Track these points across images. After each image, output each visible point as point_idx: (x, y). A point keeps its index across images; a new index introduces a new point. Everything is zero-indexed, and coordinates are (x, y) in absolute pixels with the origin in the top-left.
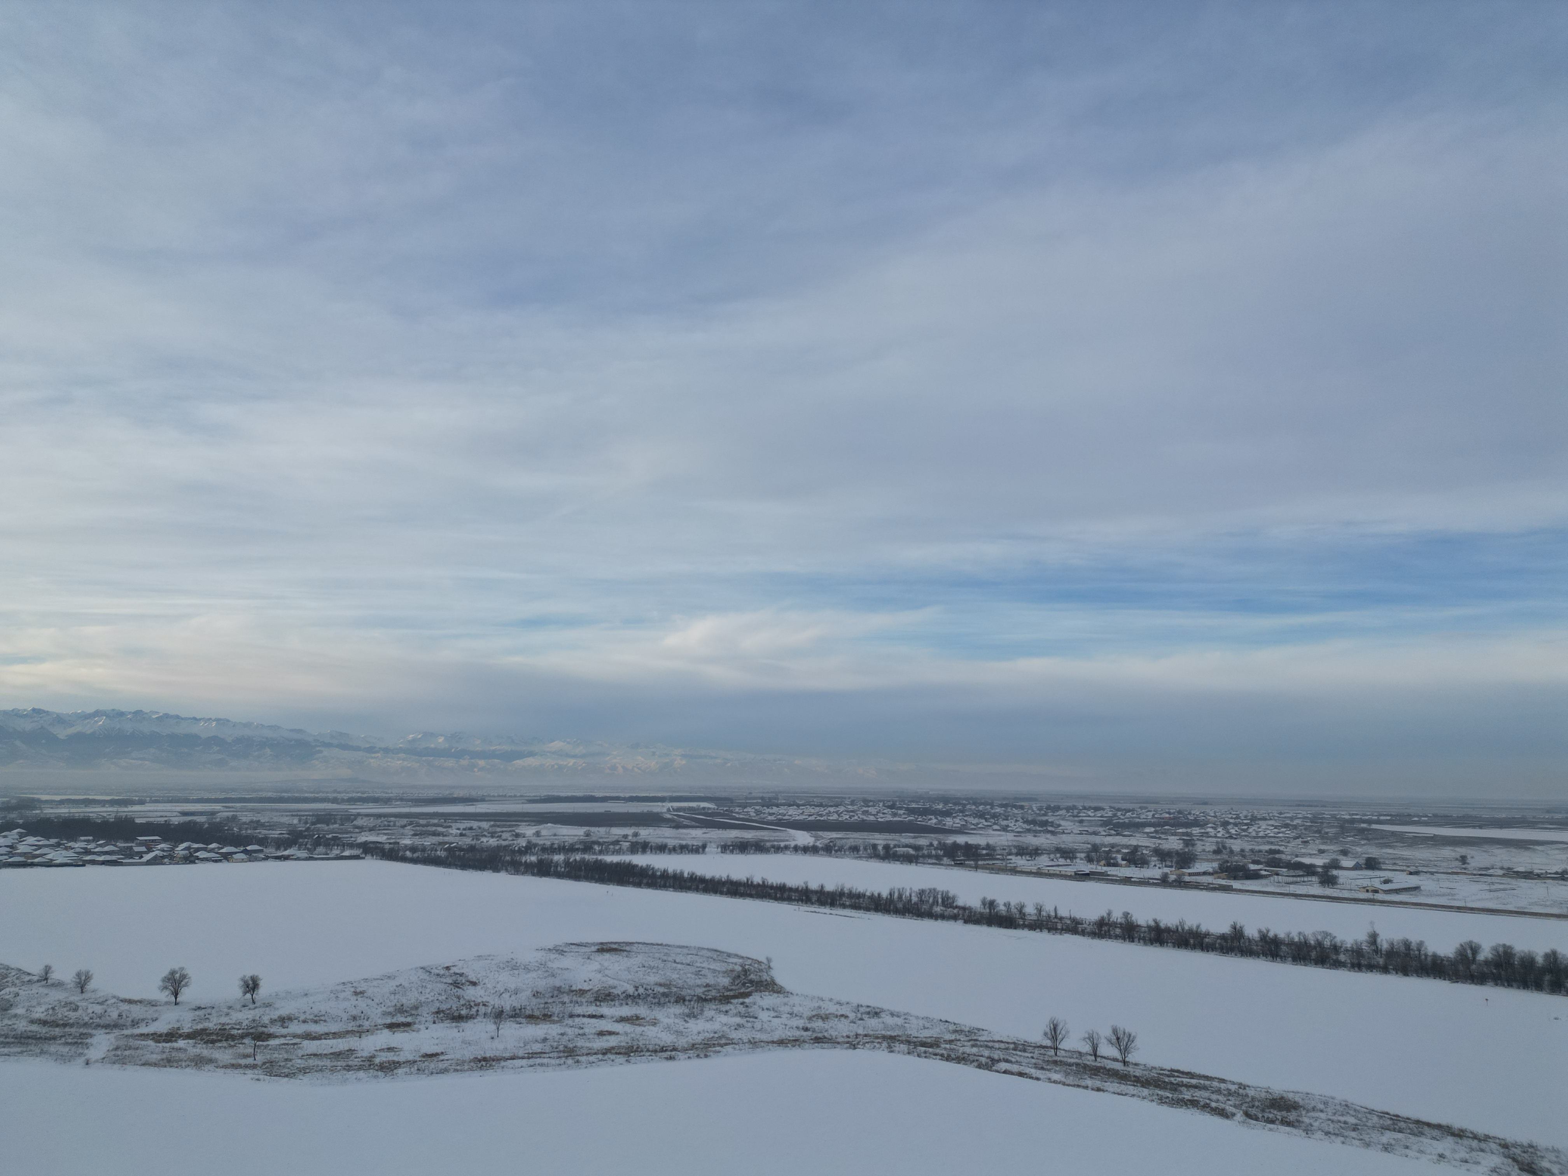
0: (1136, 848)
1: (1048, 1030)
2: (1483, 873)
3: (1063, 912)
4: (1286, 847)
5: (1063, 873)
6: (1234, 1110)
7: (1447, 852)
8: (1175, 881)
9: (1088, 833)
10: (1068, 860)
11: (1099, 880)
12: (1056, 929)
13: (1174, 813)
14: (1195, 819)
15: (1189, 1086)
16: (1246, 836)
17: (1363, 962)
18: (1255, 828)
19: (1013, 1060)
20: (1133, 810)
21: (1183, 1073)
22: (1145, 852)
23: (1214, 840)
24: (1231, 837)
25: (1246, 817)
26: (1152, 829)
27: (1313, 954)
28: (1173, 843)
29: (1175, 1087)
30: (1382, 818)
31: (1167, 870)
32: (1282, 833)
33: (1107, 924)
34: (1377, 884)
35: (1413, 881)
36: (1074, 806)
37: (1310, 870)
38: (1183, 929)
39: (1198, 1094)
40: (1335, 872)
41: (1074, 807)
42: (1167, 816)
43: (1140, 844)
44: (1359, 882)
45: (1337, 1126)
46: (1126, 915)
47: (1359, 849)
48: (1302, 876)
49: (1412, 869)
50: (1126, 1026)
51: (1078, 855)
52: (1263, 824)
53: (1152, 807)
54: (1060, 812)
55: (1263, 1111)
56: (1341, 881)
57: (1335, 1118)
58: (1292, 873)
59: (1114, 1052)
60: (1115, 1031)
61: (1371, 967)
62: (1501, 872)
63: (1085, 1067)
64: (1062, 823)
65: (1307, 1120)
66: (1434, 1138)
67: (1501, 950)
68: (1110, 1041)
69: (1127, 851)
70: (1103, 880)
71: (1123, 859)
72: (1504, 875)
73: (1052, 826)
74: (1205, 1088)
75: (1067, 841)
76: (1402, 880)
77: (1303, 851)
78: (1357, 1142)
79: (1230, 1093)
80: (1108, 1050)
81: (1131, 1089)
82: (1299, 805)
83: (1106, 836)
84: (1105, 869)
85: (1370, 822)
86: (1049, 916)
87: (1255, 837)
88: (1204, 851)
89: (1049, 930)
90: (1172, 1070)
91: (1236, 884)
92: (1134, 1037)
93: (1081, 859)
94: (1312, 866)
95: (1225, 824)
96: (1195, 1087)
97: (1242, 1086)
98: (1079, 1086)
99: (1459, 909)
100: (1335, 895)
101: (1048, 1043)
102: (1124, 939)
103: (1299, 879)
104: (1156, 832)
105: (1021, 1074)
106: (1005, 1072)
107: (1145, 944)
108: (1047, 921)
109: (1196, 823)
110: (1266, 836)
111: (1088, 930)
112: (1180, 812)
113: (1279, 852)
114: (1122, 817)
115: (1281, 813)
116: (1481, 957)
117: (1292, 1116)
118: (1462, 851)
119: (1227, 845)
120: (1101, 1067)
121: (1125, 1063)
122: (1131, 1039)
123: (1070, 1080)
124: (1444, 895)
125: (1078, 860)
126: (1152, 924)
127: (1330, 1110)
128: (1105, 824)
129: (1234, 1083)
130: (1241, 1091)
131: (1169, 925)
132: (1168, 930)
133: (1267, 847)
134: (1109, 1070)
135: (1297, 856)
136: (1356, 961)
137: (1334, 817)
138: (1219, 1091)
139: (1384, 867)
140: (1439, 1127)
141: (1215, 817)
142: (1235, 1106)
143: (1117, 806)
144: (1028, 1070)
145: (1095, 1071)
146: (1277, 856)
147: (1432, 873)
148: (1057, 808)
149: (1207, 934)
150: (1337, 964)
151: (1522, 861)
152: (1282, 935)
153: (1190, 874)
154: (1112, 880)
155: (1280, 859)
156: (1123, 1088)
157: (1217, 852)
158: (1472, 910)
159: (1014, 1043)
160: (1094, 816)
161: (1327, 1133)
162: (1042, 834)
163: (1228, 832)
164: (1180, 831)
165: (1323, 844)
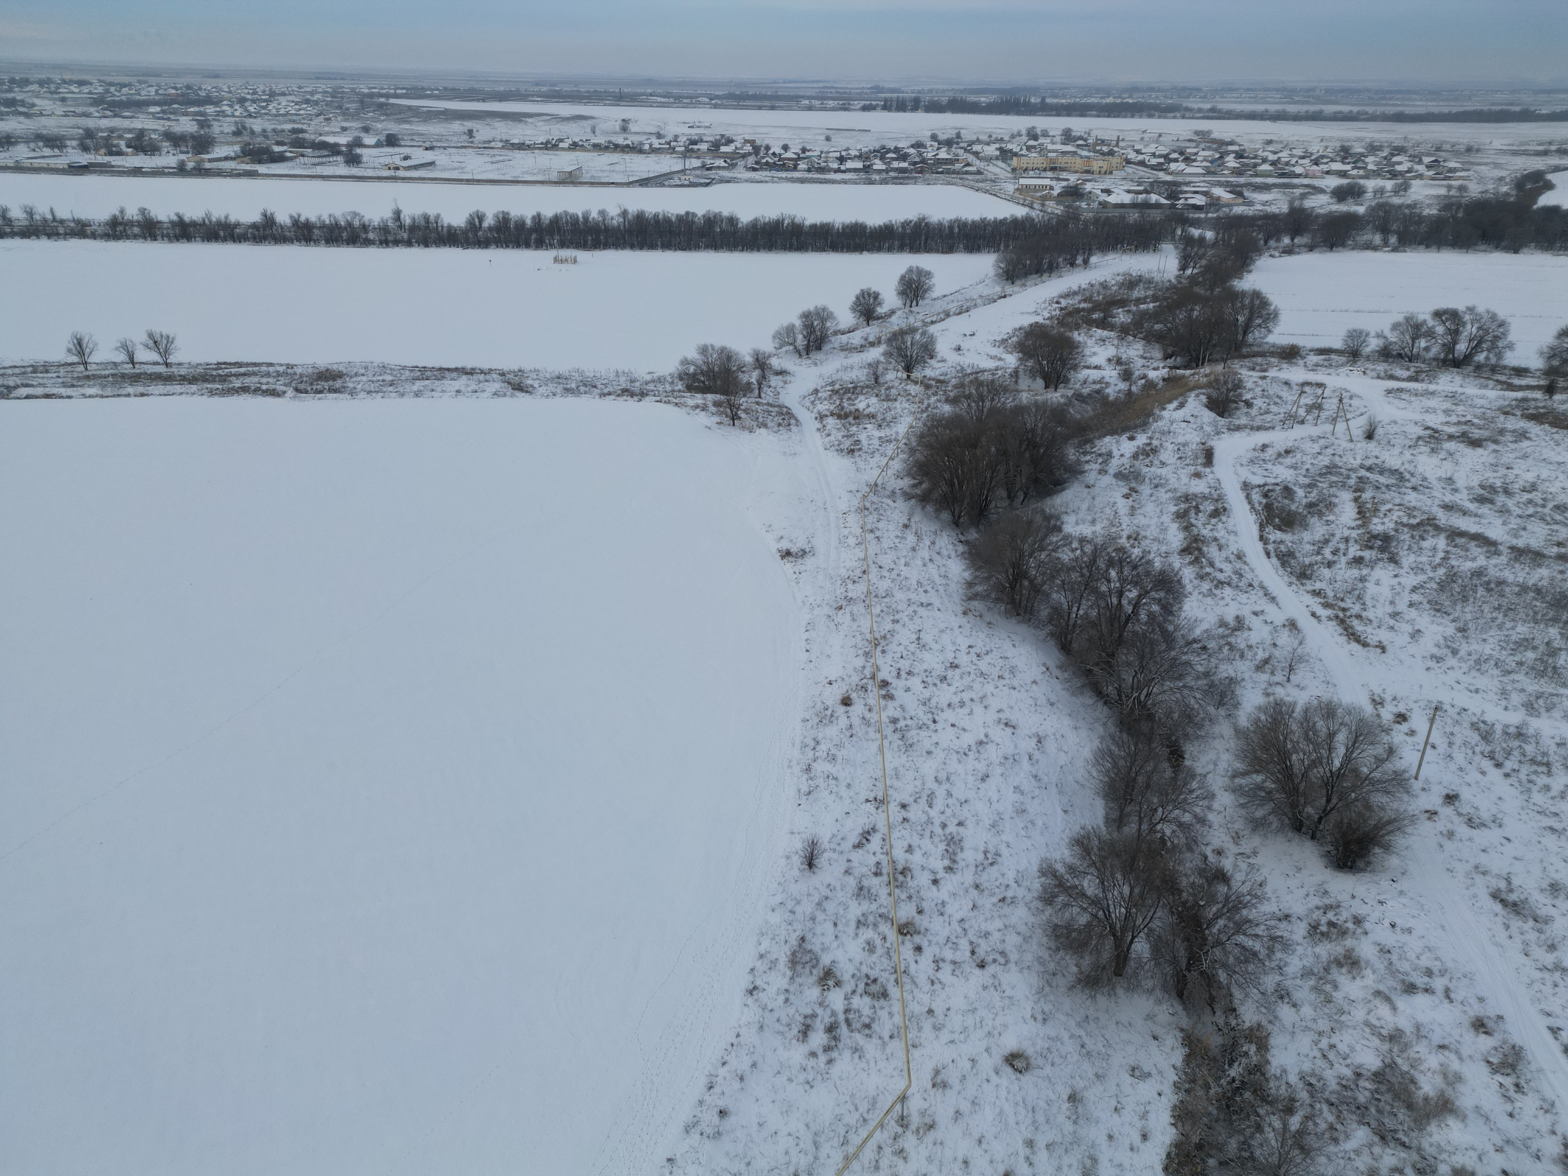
0: (141, 133)
1: (71, 346)
2: (487, 146)
3: (63, 213)
4: (309, 125)
5: (53, 166)
6: (284, 388)
7: (457, 126)
8: (194, 168)
9: (76, 115)
10: (56, 150)
11: (102, 173)
12: (58, 234)
13: (181, 88)
14: (208, 96)
15: (237, 375)
16: (266, 114)
17: (390, 238)
18: (274, 104)
19: (34, 383)
20: (128, 85)
21: (230, 364)
22: (153, 136)
23: (233, 119)
24: (250, 116)
25: (264, 92)
26: (158, 109)
27: (345, 235)
28: (186, 125)
29: (223, 379)
30: (399, 91)
31: (183, 157)
32: (304, 109)
33: (121, 224)
34: (398, 162)
35: (429, 156)
36: (49, 79)
37: (334, 150)
38: (210, 222)
39: (248, 381)
40: (359, 151)
41: (49, 81)
42: (174, 91)
43: (146, 127)
44: (382, 160)
45: (377, 385)
46: (143, 211)
47: (379, 126)
48: (328, 156)
49: (428, 144)
50: (162, 328)
51: (68, 143)
52: (283, 100)
53: (152, 80)
54: (31, 88)
55: (311, 384)
56: (364, 159)
57: (374, 379)
58: (317, 153)
59: (154, 357)
60: (151, 335)
61: (397, 243)
62: (500, 145)
63: (123, 376)
64: (37, 101)
65: (351, 385)
66: (452, 379)
67: (501, 216)
68: (147, 346)
69: (130, 136)
70: (107, 172)
71: (128, 146)
72: (503, 148)
73: (24, 106)
74: (254, 374)
75: (50, 125)
76: (420, 156)
77: (326, 129)
78: (394, 395)
79: (279, 374)
80: (144, 355)
81: (178, 388)
82: (318, 78)
83: (100, 118)
84: (107, 159)
85: (387, 96)
86: (45, 220)
87: (276, 116)
88: (222, 132)
89: (49, 236)
90: (219, 363)
91: (262, 169)
92: (173, 339)
93: (74, 148)
94: (337, 145)
95: (242, 101)
96: (244, 374)
97: (289, 366)
98: (119, 396)
99: (469, 181)
100: (360, 174)
101: (75, 359)
102: (145, 238)
103: (324, 160)
104: (163, 112)
105: (47, 396)
106: (27, 397)
107: (170, 241)
108: (44, 226)
109: (208, 100)
110: (287, 114)
111: (99, 232)
112: (188, 87)
113: (302, 131)
114: (117, 94)
115: (300, 87)
116: (485, 224)
117: (338, 384)
118: (469, 124)
119: (247, 125)
120: (141, 374)
121: (167, 365)
122: (170, 340)
123: (108, 391)
124: (455, 169)
125: (70, 150)
126: (175, 218)
127: (370, 373)
128: (97, 102)
129: (281, 365)
130: (289, 371)
131: (194, 218)
132: (194, 224)
133: (289, 126)
134: (151, 375)
135: (321, 135)
136: (383, 238)
137: (353, 90)
138: (268, 375)
139: (403, 143)
140: (456, 370)
141: (230, 92)
142: (285, 385)
143: (108, 79)
144: (55, 391)
145: (135, 378)
146: (300, 136)
147: (445, 148)
148: (25, 82)
149: (237, 225)
150: (367, 243)
151: (517, 133)
152: (313, 219)
153: (210, 160)
154: (119, 172)
155: (304, 139)
156: (169, 388)
157: (237, 133)
158: (479, 182)
159: (32, 366)
160: (80, 93)
161: (369, 392)
162: (11, 117)
163: (246, 110)
164: (192, 109)
165: (346, 120)
